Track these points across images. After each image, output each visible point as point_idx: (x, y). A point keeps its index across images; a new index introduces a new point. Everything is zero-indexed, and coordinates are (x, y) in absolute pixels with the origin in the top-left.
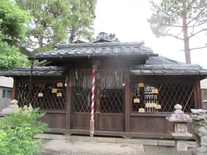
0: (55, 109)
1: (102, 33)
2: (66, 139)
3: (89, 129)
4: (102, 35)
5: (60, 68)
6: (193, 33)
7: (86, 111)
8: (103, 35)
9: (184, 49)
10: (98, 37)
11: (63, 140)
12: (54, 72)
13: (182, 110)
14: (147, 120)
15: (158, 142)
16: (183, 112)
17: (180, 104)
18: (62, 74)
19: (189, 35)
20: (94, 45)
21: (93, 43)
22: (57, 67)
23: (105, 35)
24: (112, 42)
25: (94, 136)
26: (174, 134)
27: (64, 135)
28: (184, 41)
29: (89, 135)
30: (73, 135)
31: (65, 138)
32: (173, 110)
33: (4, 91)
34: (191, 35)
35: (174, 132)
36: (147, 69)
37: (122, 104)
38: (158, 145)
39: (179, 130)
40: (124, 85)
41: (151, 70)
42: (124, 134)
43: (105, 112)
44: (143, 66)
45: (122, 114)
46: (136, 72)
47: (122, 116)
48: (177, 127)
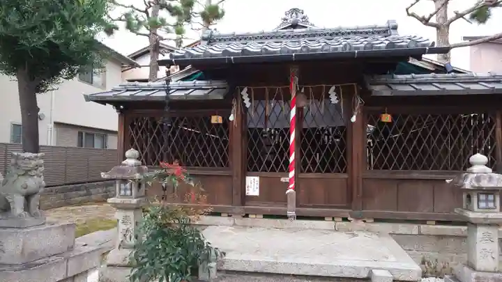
0: (201, 167)
1: (295, 11)
2: (234, 224)
3: (286, 205)
4: (294, 15)
5: (216, 84)
7: (280, 171)
10: (285, 19)
11: (227, 225)
12: (206, 92)
13: (488, 165)
15: (419, 229)
16: (489, 170)
18: (225, 97)
20: (287, 34)
21: (282, 29)
22: (209, 82)
23: (300, 16)
24: (308, 29)
25: (299, 218)
26: (471, 215)
29: (285, 217)
30: (248, 216)
31: (232, 222)
33: (80, 134)
35: (470, 209)
36: (401, 83)
37: (345, 154)
38: (420, 234)
39: (483, 205)
40: (354, 119)
41: (409, 84)
42: (350, 213)
43: (309, 171)
44: (393, 78)
45: (346, 176)
46: (379, 90)
47: (347, 179)
48: (479, 200)
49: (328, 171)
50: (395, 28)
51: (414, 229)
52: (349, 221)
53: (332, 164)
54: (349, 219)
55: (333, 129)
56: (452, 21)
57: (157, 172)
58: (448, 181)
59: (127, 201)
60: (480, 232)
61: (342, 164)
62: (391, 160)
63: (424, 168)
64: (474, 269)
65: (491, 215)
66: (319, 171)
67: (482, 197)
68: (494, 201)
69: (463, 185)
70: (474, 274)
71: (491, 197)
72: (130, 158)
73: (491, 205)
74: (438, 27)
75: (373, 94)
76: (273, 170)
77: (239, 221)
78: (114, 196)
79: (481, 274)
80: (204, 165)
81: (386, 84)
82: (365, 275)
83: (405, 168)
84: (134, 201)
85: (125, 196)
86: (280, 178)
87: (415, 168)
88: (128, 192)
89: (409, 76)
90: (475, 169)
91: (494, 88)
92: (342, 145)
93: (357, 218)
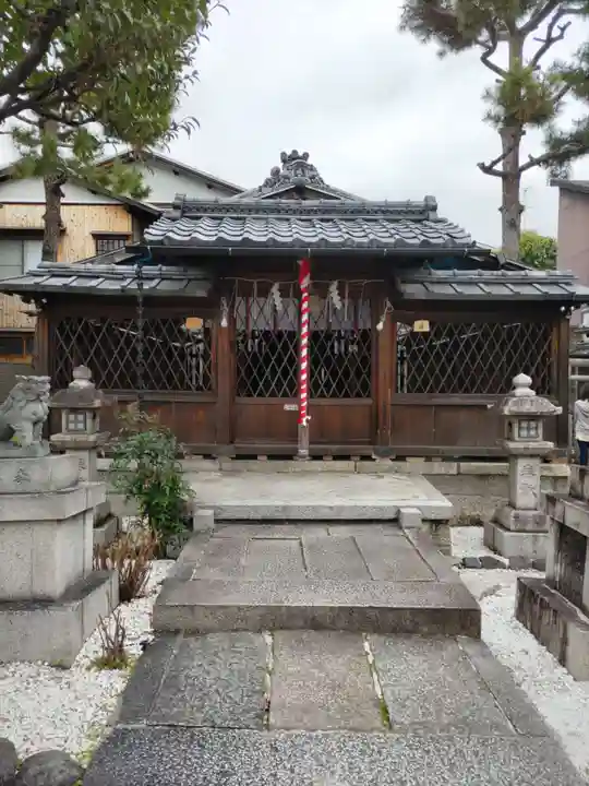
2: (221, 470)
4: (300, 173)
5: (193, 273)
7: (283, 396)
8: (303, 171)
11: (211, 471)
12: (181, 284)
13: (531, 387)
14: (436, 416)
15: (459, 467)
16: (533, 393)
17: (526, 373)
18: (209, 293)
19: (523, 160)
22: (182, 269)
26: (512, 445)
27: (214, 458)
30: (239, 457)
31: (218, 467)
32: (509, 389)
34: (527, 160)
35: (510, 439)
36: (440, 282)
37: (369, 375)
38: (459, 474)
39: (524, 433)
40: (380, 326)
41: (450, 283)
42: (374, 449)
43: (322, 396)
44: (430, 274)
45: (369, 401)
46: (413, 291)
47: (371, 406)
48: (520, 428)
50: (434, 209)
51: (453, 468)
52: (374, 460)
53: (352, 386)
54: (374, 457)
56: (524, 168)
57: (116, 398)
58: (489, 406)
59: (80, 438)
60: (522, 464)
61: (365, 387)
62: (425, 382)
63: (466, 391)
64: (514, 508)
65: (532, 445)
66: (334, 396)
67: (524, 424)
68: (536, 428)
69: (502, 411)
70: (513, 512)
71: (533, 424)
72: (80, 378)
73: (533, 433)
74: (504, 176)
75: (406, 297)
76: (273, 395)
77: (228, 464)
78: (60, 431)
79: (520, 512)
80: (175, 388)
81: (422, 283)
82: (392, 516)
83: (442, 391)
84: (92, 438)
85: (76, 431)
86: (283, 405)
87: (454, 391)
88: (81, 426)
89: (450, 272)
90: (519, 392)
91: (546, 293)
93: (383, 455)
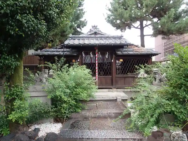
4: (95, 29)
5: (73, 51)
6: (147, 25)
7: (93, 76)
9: (140, 35)
12: (71, 53)
14: (125, 79)
16: (144, 73)
18: (77, 54)
19: (144, 25)
23: (97, 30)
28: (140, 29)
34: (145, 25)
36: (125, 51)
37: (111, 71)
38: (130, 91)
40: (112, 61)
41: (127, 51)
42: (112, 86)
43: (101, 75)
44: (123, 50)
45: (111, 76)
46: (119, 53)
49: (106, 75)
50: (123, 37)
52: (112, 89)
53: (107, 73)
55: (107, 63)
61: (110, 73)
66: (103, 75)
69: (138, 77)
81: (121, 51)
82: (116, 99)
83: (126, 74)
89: (127, 49)
92: (110, 68)
93: (114, 88)
